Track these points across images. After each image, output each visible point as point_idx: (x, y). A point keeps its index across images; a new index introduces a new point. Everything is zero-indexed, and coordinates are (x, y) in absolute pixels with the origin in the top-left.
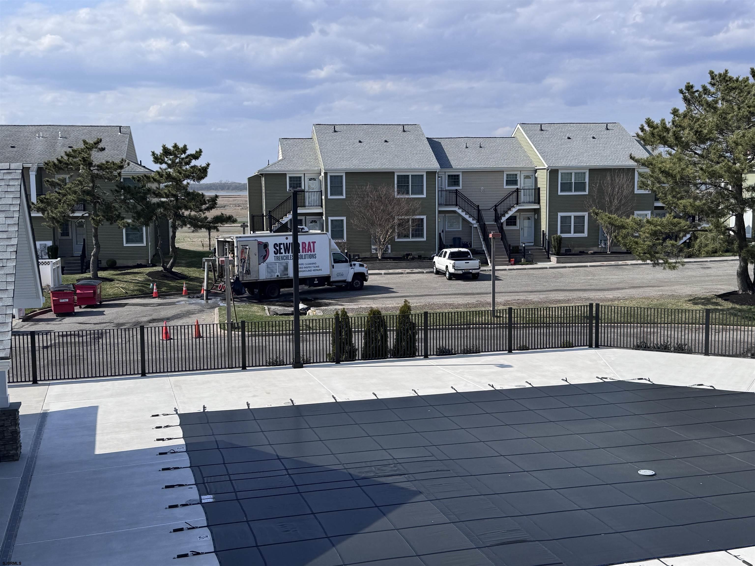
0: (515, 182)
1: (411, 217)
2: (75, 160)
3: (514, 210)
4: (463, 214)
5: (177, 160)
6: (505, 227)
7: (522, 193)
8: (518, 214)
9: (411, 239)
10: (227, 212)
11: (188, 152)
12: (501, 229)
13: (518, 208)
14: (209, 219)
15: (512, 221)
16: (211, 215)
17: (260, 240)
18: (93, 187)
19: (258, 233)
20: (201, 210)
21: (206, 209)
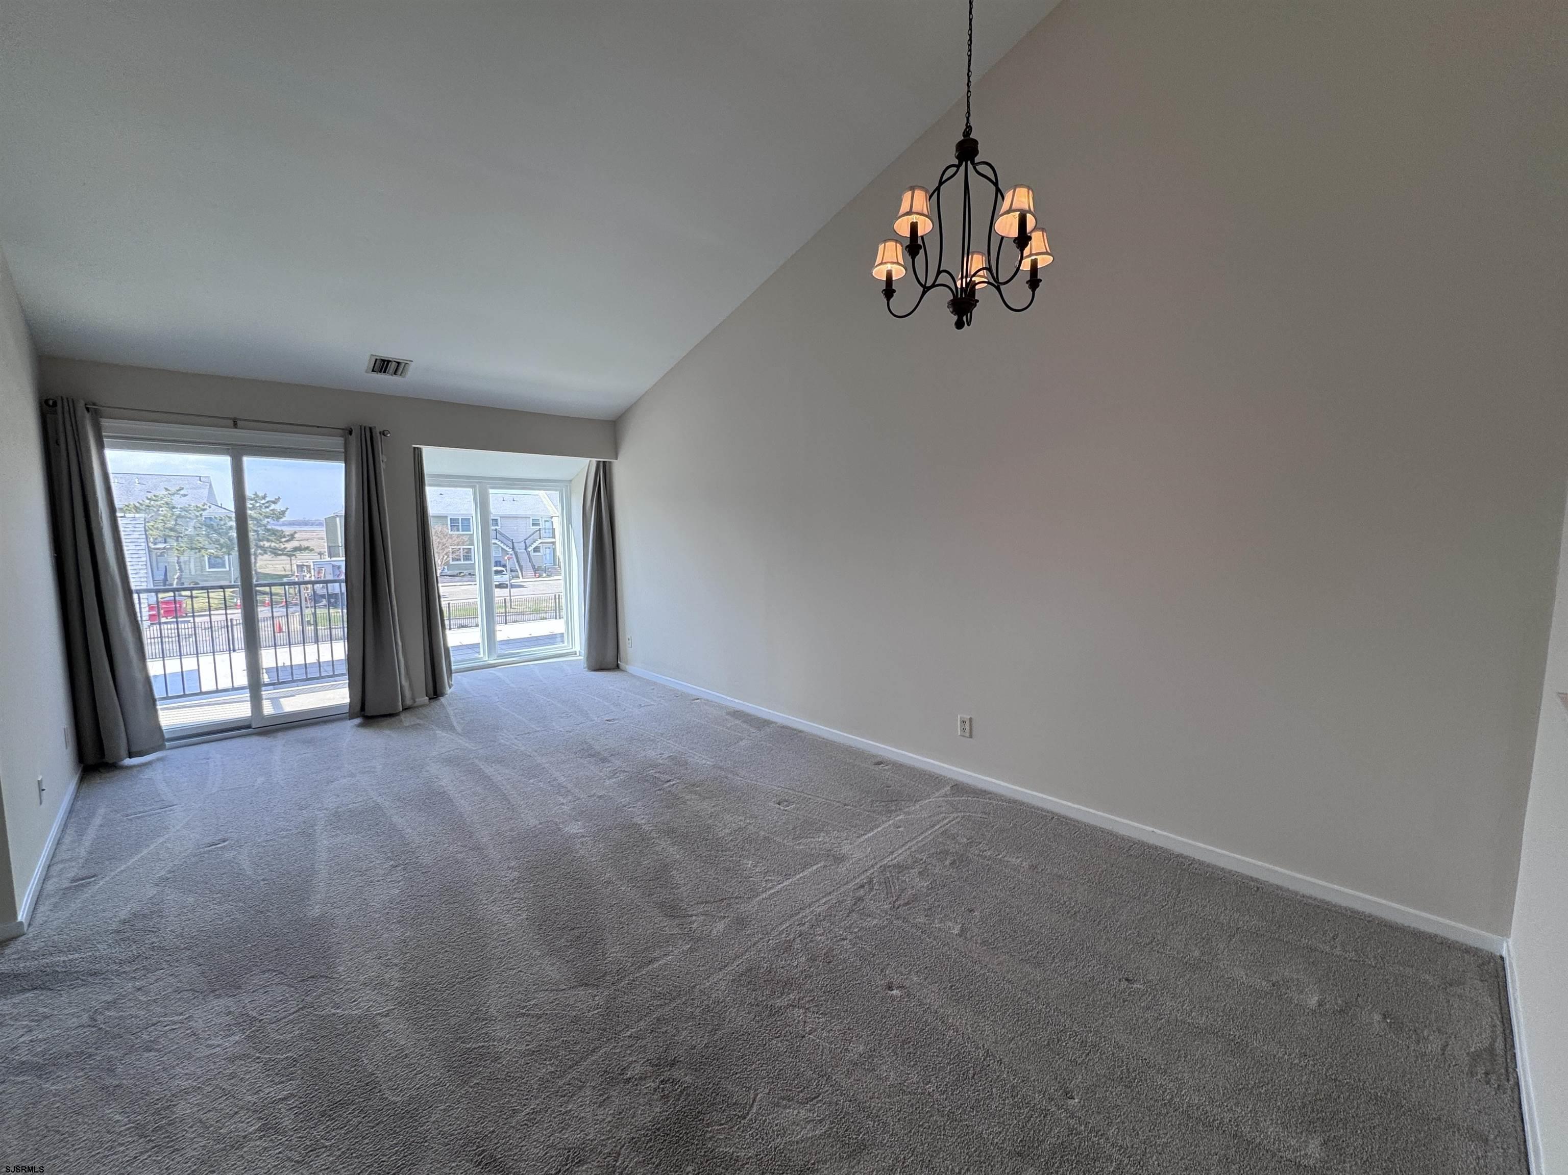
0: (538, 524)
1: (462, 547)
2: (157, 503)
3: (538, 542)
4: (502, 545)
5: (258, 505)
6: (532, 554)
7: (542, 532)
8: (541, 545)
9: (462, 562)
10: (305, 544)
11: (267, 499)
12: (528, 553)
13: (540, 541)
14: (288, 549)
15: (536, 550)
16: (290, 546)
17: (333, 563)
18: (175, 525)
19: (334, 559)
20: (281, 542)
21: (285, 541)
